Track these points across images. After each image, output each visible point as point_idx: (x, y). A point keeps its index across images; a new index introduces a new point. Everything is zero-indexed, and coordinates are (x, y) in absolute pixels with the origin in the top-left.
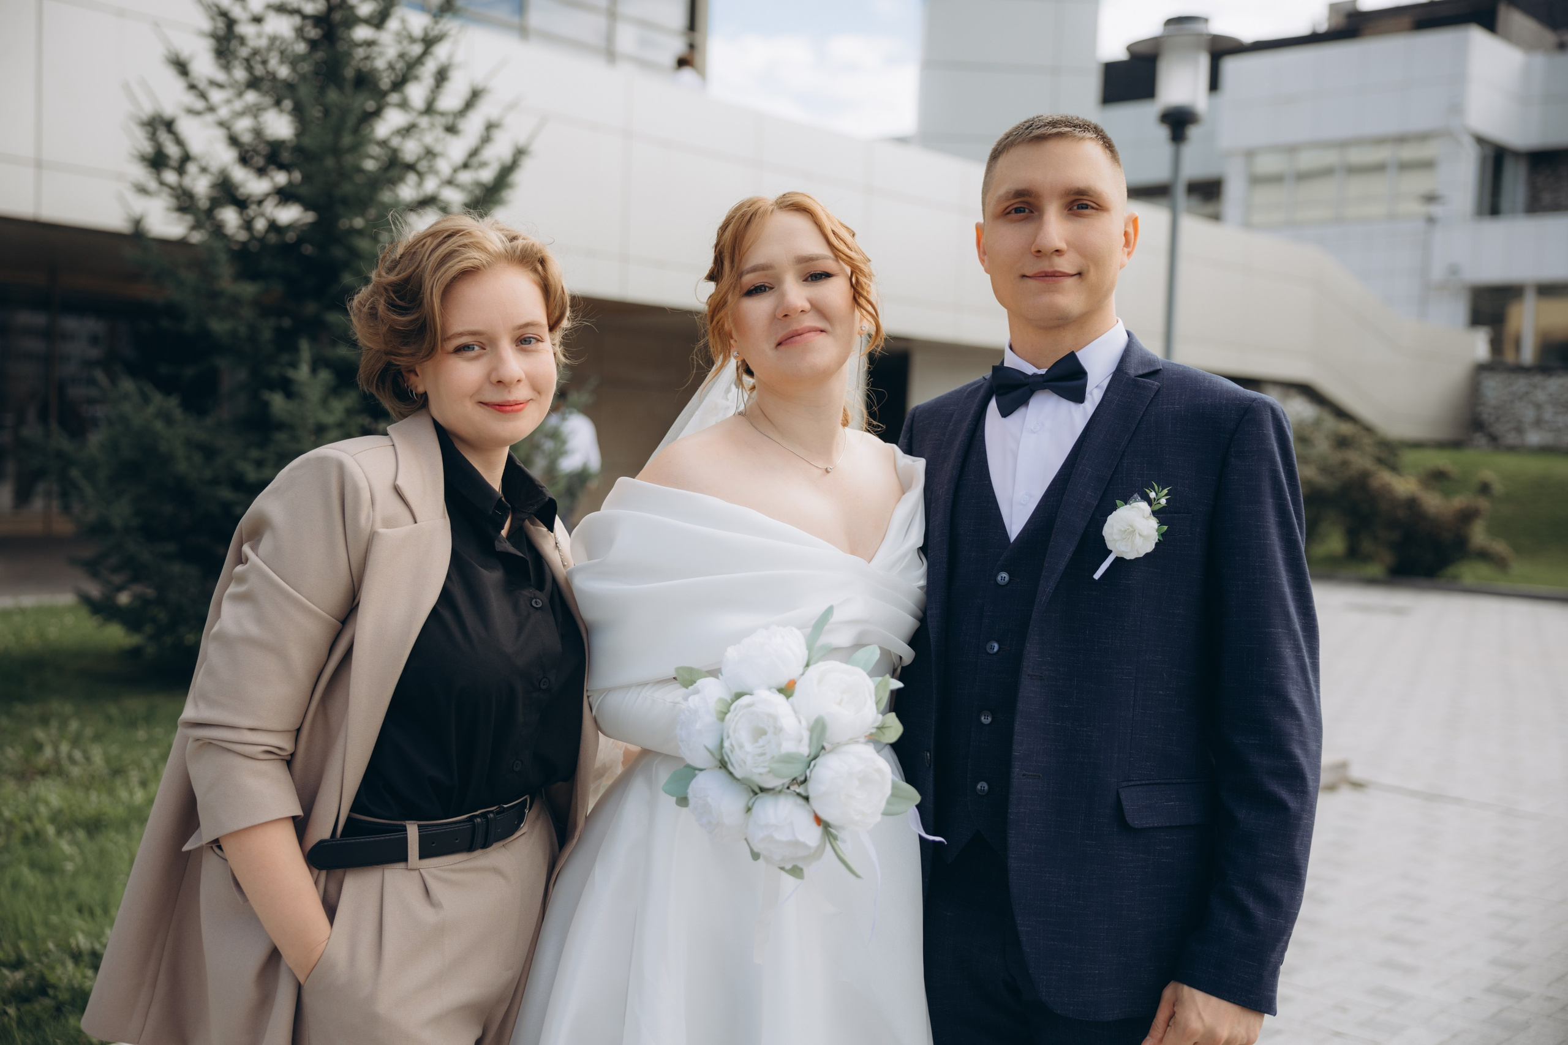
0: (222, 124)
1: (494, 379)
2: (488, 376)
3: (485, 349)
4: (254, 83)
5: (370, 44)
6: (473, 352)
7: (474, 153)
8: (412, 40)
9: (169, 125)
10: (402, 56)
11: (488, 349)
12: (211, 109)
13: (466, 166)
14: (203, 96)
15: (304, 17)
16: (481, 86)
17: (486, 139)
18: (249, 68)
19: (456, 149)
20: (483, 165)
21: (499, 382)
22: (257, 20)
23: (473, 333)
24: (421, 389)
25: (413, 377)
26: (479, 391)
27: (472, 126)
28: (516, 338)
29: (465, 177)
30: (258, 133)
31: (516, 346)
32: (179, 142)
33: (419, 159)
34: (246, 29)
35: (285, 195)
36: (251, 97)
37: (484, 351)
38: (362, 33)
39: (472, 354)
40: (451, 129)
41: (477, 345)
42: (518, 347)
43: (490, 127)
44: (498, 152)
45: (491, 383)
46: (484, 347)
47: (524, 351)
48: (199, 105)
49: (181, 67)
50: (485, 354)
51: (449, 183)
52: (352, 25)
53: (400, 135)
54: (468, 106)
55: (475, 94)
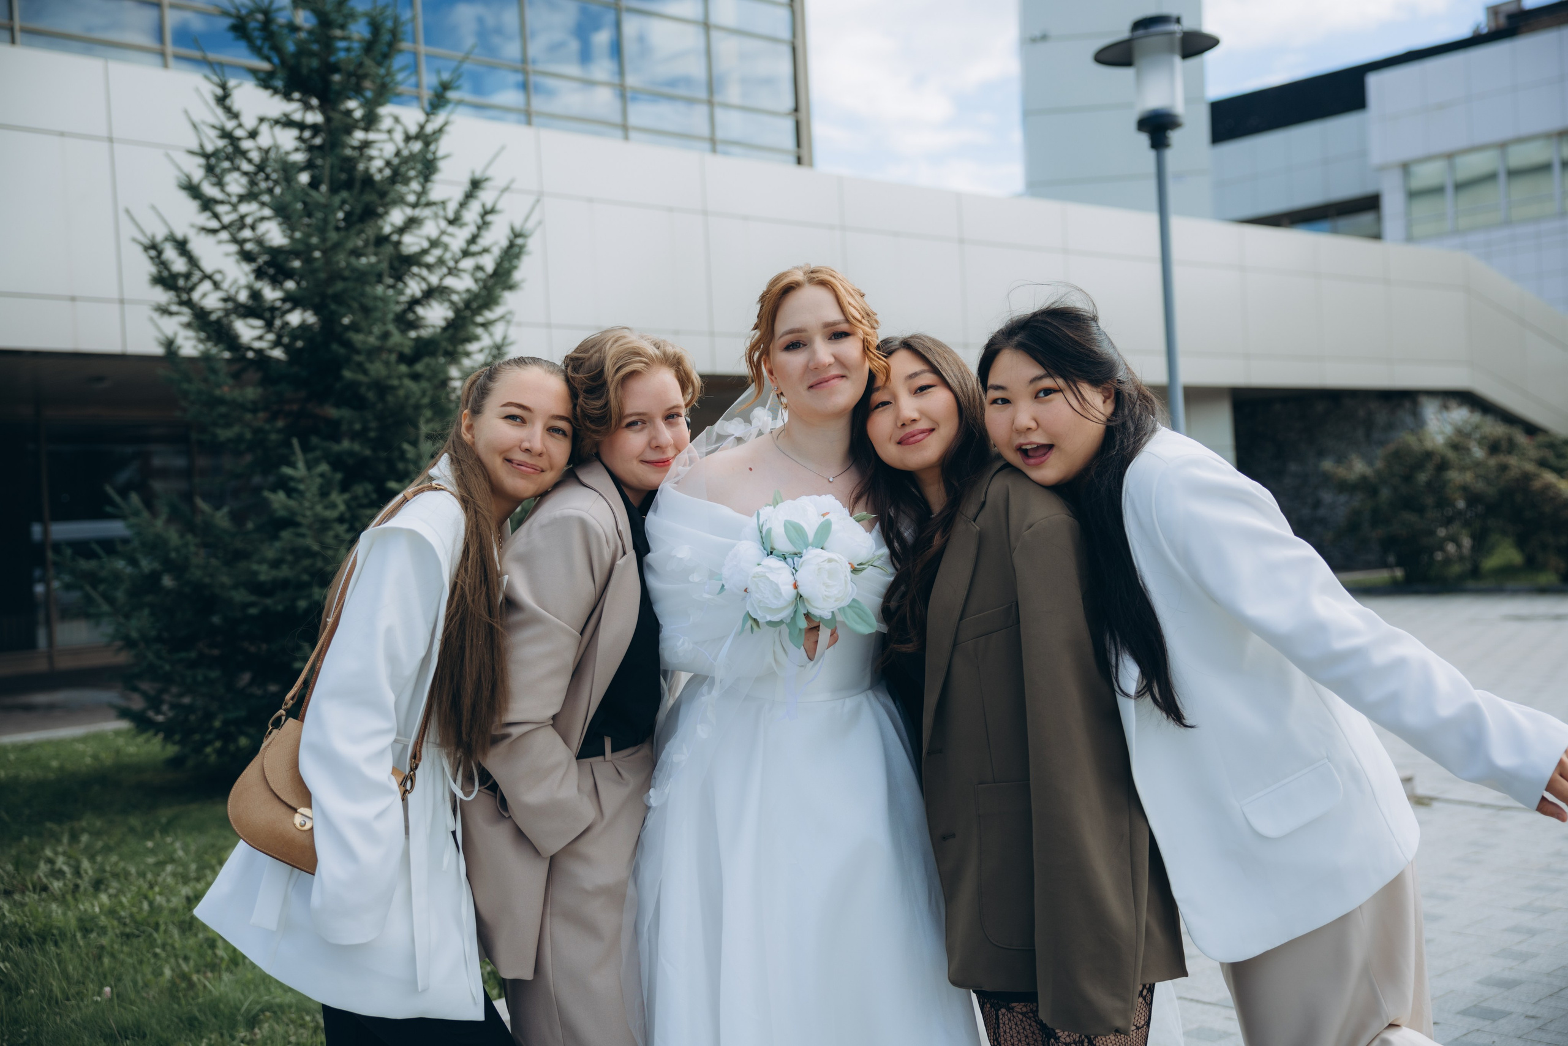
0: (235, 240)
4: (250, 196)
5: (366, 144)
7: (473, 240)
8: (409, 138)
9: (182, 246)
10: (398, 153)
12: (224, 227)
13: (466, 253)
14: (216, 216)
15: (301, 126)
16: (478, 175)
17: (484, 225)
18: (253, 183)
19: (457, 239)
20: (486, 250)
22: (253, 135)
27: (471, 215)
29: (467, 264)
30: (259, 242)
32: (192, 261)
33: (425, 252)
34: (246, 144)
35: (294, 301)
38: (359, 135)
40: (454, 221)
43: (486, 213)
44: (496, 237)
48: (214, 224)
49: (192, 190)
51: (452, 272)
52: (349, 130)
53: (401, 231)
54: (469, 196)
55: (476, 184)
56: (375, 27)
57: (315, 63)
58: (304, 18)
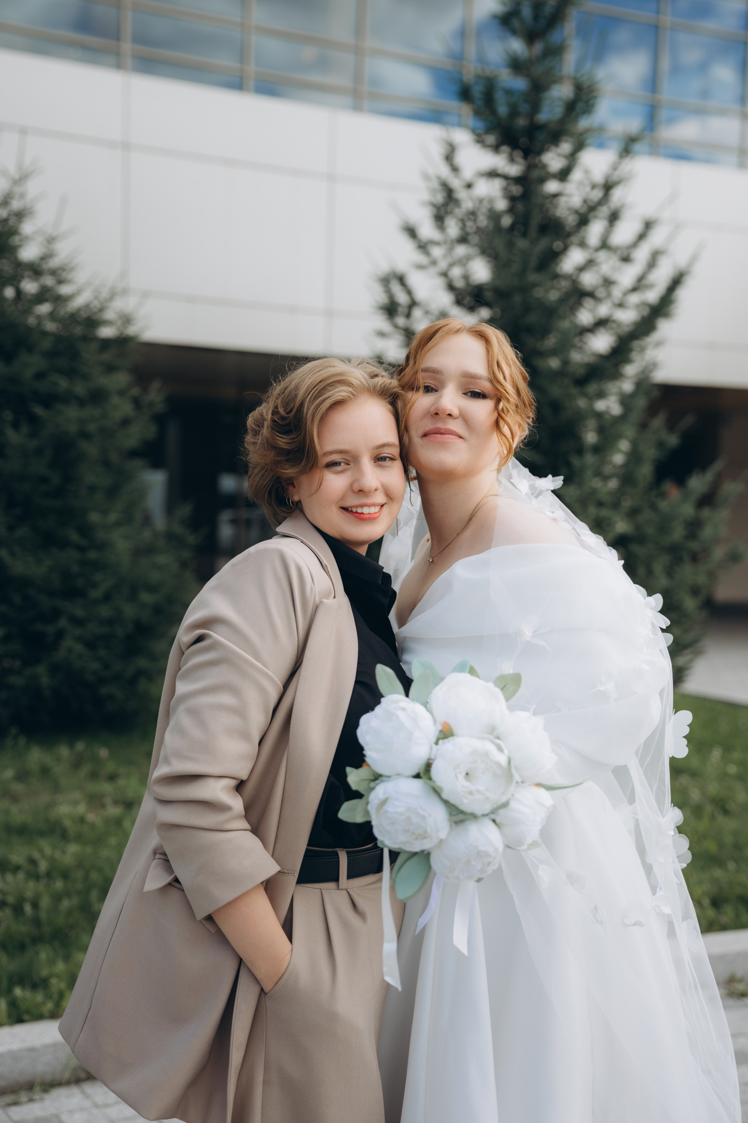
0: (441, 274)
1: (356, 487)
2: (351, 485)
3: (349, 465)
4: (463, 240)
6: (340, 467)
7: (641, 278)
8: (594, 187)
9: (401, 280)
10: (584, 201)
11: (352, 464)
12: (434, 263)
13: (634, 289)
14: (427, 253)
15: (506, 177)
16: (651, 217)
17: (652, 264)
18: (463, 227)
19: (628, 275)
20: (650, 287)
21: (360, 491)
22: (469, 186)
23: (341, 452)
24: (296, 498)
25: (291, 488)
26: (343, 498)
27: (642, 254)
28: (374, 457)
29: (634, 299)
30: (466, 277)
31: (374, 462)
32: (409, 292)
33: (596, 287)
34: (461, 194)
36: (461, 250)
37: (349, 466)
38: (552, 186)
39: (339, 468)
40: (626, 259)
41: (343, 462)
42: (376, 464)
43: (655, 255)
44: (662, 274)
45: (353, 491)
46: (349, 463)
47: (381, 466)
48: (425, 261)
49: (411, 232)
50: (349, 469)
51: (621, 305)
52: (543, 180)
53: (582, 269)
54: (642, 237)
55: (648, 225)
56: (579, 88)
57: (521, 122)
58: (520, 84)
